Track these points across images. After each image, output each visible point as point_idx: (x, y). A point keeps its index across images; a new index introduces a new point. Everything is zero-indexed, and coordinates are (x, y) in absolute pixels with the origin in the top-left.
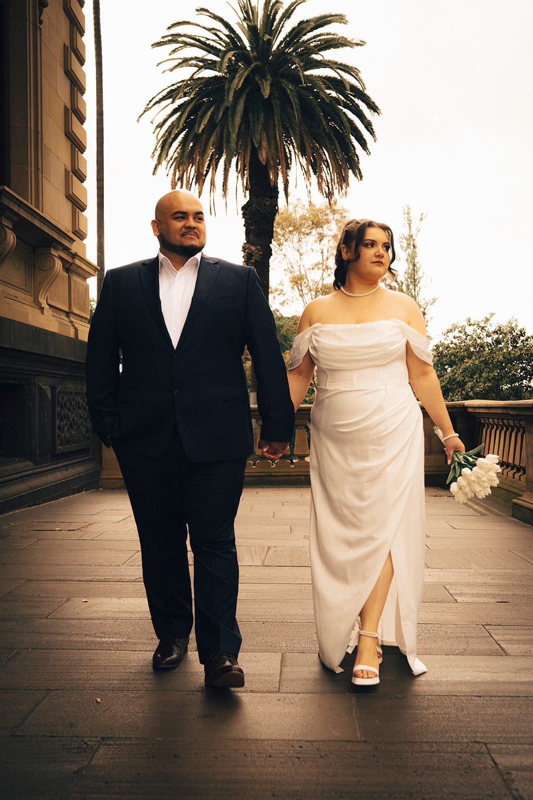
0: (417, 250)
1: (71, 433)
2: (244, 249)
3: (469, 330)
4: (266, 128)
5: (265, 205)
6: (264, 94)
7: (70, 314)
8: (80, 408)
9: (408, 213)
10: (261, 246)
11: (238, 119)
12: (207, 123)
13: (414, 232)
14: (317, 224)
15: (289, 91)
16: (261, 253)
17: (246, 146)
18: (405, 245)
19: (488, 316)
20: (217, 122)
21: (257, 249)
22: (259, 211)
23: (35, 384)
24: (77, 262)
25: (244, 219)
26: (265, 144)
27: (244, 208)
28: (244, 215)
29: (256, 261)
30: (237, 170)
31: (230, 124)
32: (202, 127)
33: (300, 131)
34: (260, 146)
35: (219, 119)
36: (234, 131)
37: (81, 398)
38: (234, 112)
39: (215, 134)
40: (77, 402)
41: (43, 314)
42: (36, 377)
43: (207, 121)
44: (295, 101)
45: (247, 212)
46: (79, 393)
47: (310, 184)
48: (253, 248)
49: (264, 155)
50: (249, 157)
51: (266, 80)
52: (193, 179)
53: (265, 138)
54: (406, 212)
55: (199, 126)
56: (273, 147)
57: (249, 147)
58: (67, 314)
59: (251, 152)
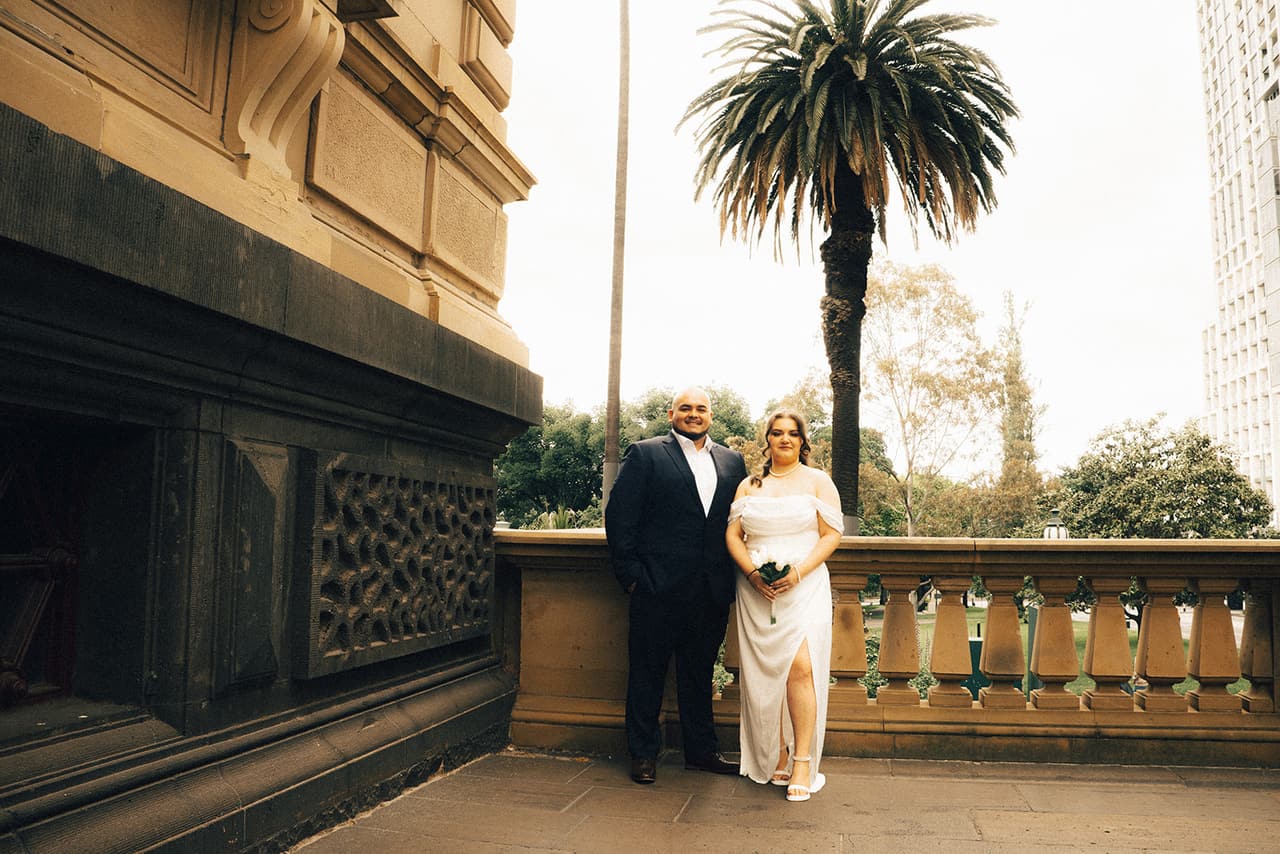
0: (1021, 345)
1: (396, 603)
2: (824, 305)
3: (1128, 436)
4: (859, 126)
5: (855, 241)
6: (858, 75)
7: (427, 258)
8: (443, 529)
9: (1010, 301)
10: (849, 300)
11: (819, 112)
12: (774, 120)
13: (1017, 325)
14: (914, 293)
15: (892, 75)
16: (849, 309)
17: (830, 152)
18: (1006, 339)
19: (1155, 417)
20: (789, 118)
21: (843, 304)
22: (846, 249)
23: (197, 430)
24: (449, 113)
25: (823, 263)
26: (858, 147)
27: (825, 247)
28: (824, 258)
29: (842, 321)
30: (812, 204)
31: (808, 118)
32: (767, 124)
33: (911, 131)
34: (851, 149)
35: (792, 114)
36: (813, 126)
37: (451, 501)
38: (813, 104)
39: (784, 136)
40: (433, 512)
41: (244, 178)
42: (204, 403)
43: (773, 117)
44: (902, 88)
45: (829, 251)
46: (442, 486)
47: (917, 220)
48: (838, 302)
49: (858, 162)
50: (834, 169)
51: (860, 59)
52: (750, 213)
53: (859, 140)
54: (1008, 299)
55: (763, 124)
56: (870, 151)
57: (835, 155)
58: (418, 258)
59: (837, 161)
